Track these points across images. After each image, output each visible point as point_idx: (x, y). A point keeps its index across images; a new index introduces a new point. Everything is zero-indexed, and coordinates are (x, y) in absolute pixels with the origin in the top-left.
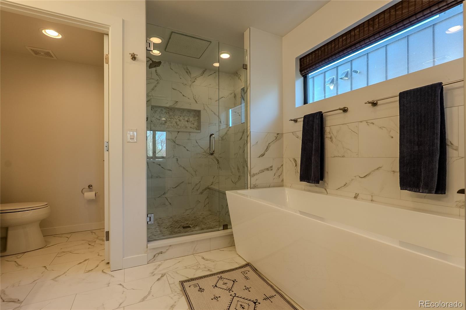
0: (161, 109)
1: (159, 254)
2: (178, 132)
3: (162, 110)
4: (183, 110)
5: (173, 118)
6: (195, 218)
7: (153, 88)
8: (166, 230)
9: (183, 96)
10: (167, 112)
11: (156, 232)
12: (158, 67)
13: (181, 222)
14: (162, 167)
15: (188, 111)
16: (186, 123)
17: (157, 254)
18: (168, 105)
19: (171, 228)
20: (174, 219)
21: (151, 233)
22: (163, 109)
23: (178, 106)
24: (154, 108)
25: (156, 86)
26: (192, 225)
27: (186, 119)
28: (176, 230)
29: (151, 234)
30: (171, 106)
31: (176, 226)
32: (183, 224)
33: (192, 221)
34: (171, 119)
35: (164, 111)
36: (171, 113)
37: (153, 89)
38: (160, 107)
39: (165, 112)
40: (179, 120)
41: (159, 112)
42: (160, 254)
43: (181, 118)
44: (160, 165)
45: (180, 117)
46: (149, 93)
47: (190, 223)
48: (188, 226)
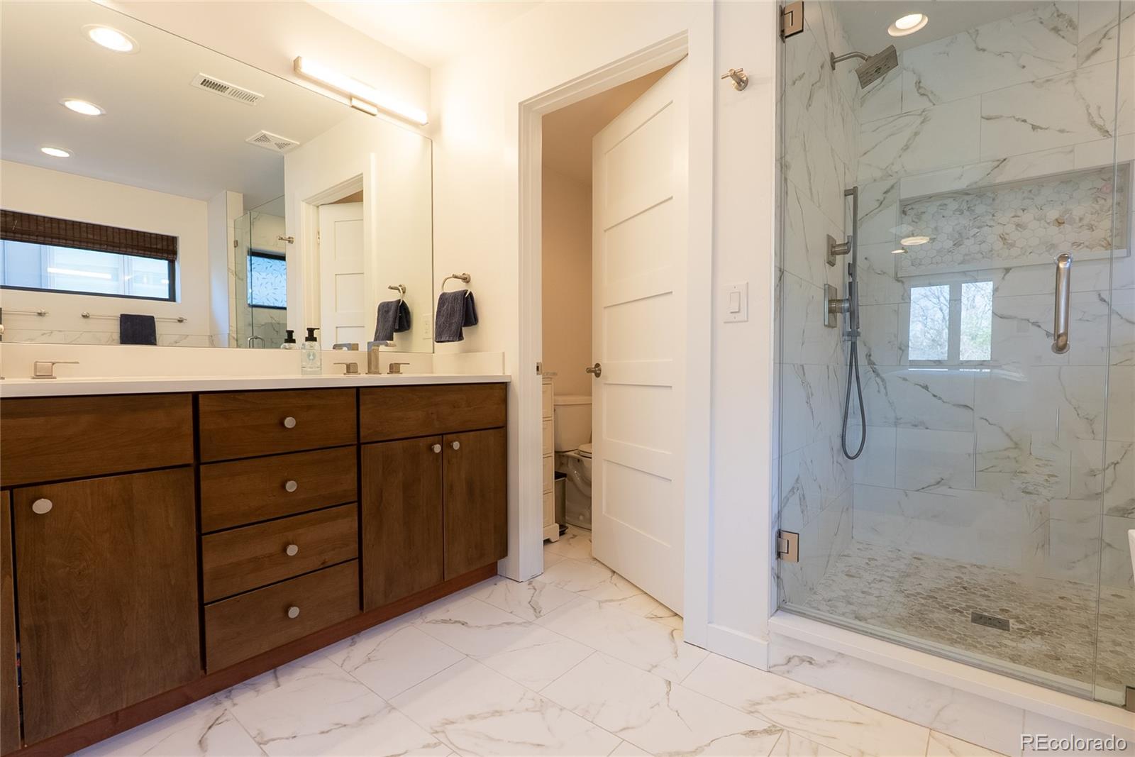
0: (939, 203)
1: (802, 660)
2: (1007, 270)
3: (946, 205)
4: (1040, 182)
5: (991, 223)
6: (1061, 603)
7: (906, 145)
8: (903, 600)
9: (1034, 127)
10: (965, 206)
11: (863, 592)
12: (889, 68)
13: (984, 596)
14: (935, 396)
15: (1062, 182)
16: (1054, 230)
17: (796, 659)
18: (962, 185)
19: (923, 601)
20: (966, 578)
21: (845, 591)
22: (945, 202)
23: (1009, 174)
24: (914, 206)
25: (916, 134)
26: (1022, 623)
27: (1053, 214)
28: (938, 615)
29: (844, 594)
30: (976, 183)
31: (950, 602)
32: (984, 604)
33: (1033, 609)
34: (978, 228)
35: (953, 205)
36: (980, 209)
37: (906, 148)
38: (930, 198)
39: (956, 210)
40: (1018, 225)
41: (933, 215)
42: (804, 663)
43: (1027, 217)
44: (926, 388)
45: (1020, 213)
46: (893, 164)
47: (1018, 611)
48: (999, 621)
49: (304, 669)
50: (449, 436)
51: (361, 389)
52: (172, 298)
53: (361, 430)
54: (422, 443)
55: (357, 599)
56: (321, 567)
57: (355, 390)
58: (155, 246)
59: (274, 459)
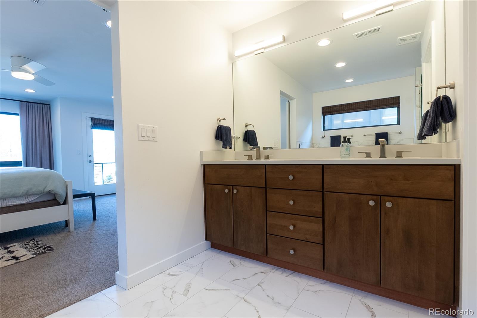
49: (299, 278)
50: (386, 197)
51: (325, 166)
52: (399, 123)
53: (325, 185)
54: (363, 197)
55: (322, 263)
56: (305, 240)
57: (321, 166)
58: (390, 103)
59: (288, 191)
